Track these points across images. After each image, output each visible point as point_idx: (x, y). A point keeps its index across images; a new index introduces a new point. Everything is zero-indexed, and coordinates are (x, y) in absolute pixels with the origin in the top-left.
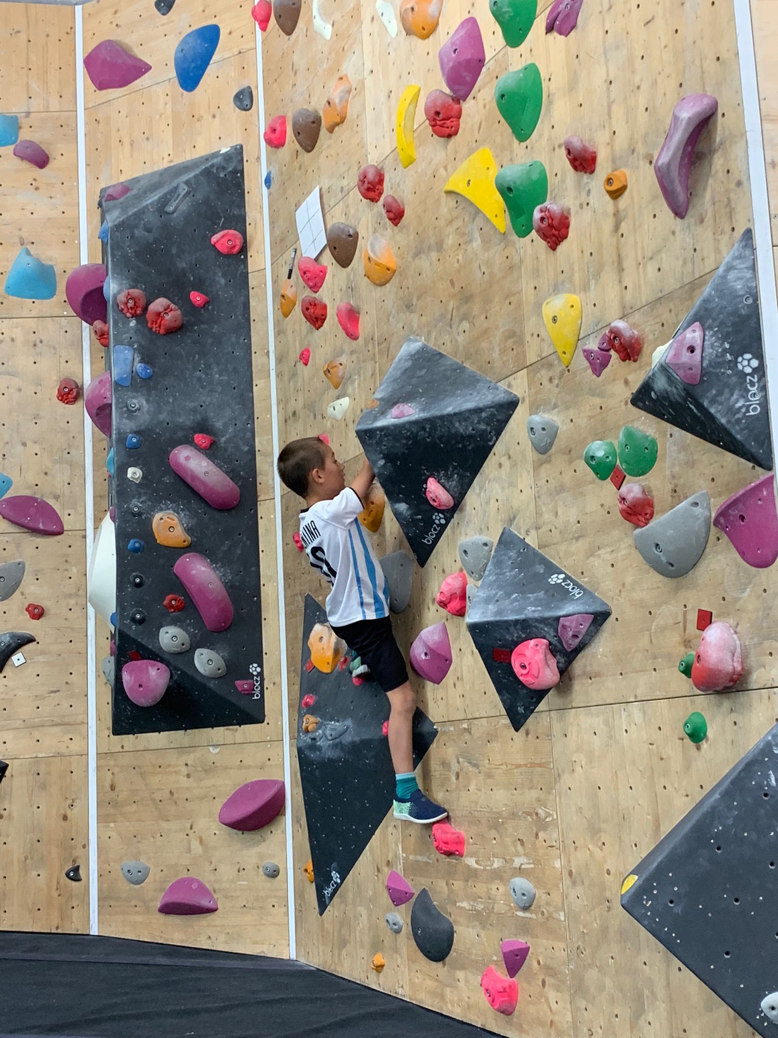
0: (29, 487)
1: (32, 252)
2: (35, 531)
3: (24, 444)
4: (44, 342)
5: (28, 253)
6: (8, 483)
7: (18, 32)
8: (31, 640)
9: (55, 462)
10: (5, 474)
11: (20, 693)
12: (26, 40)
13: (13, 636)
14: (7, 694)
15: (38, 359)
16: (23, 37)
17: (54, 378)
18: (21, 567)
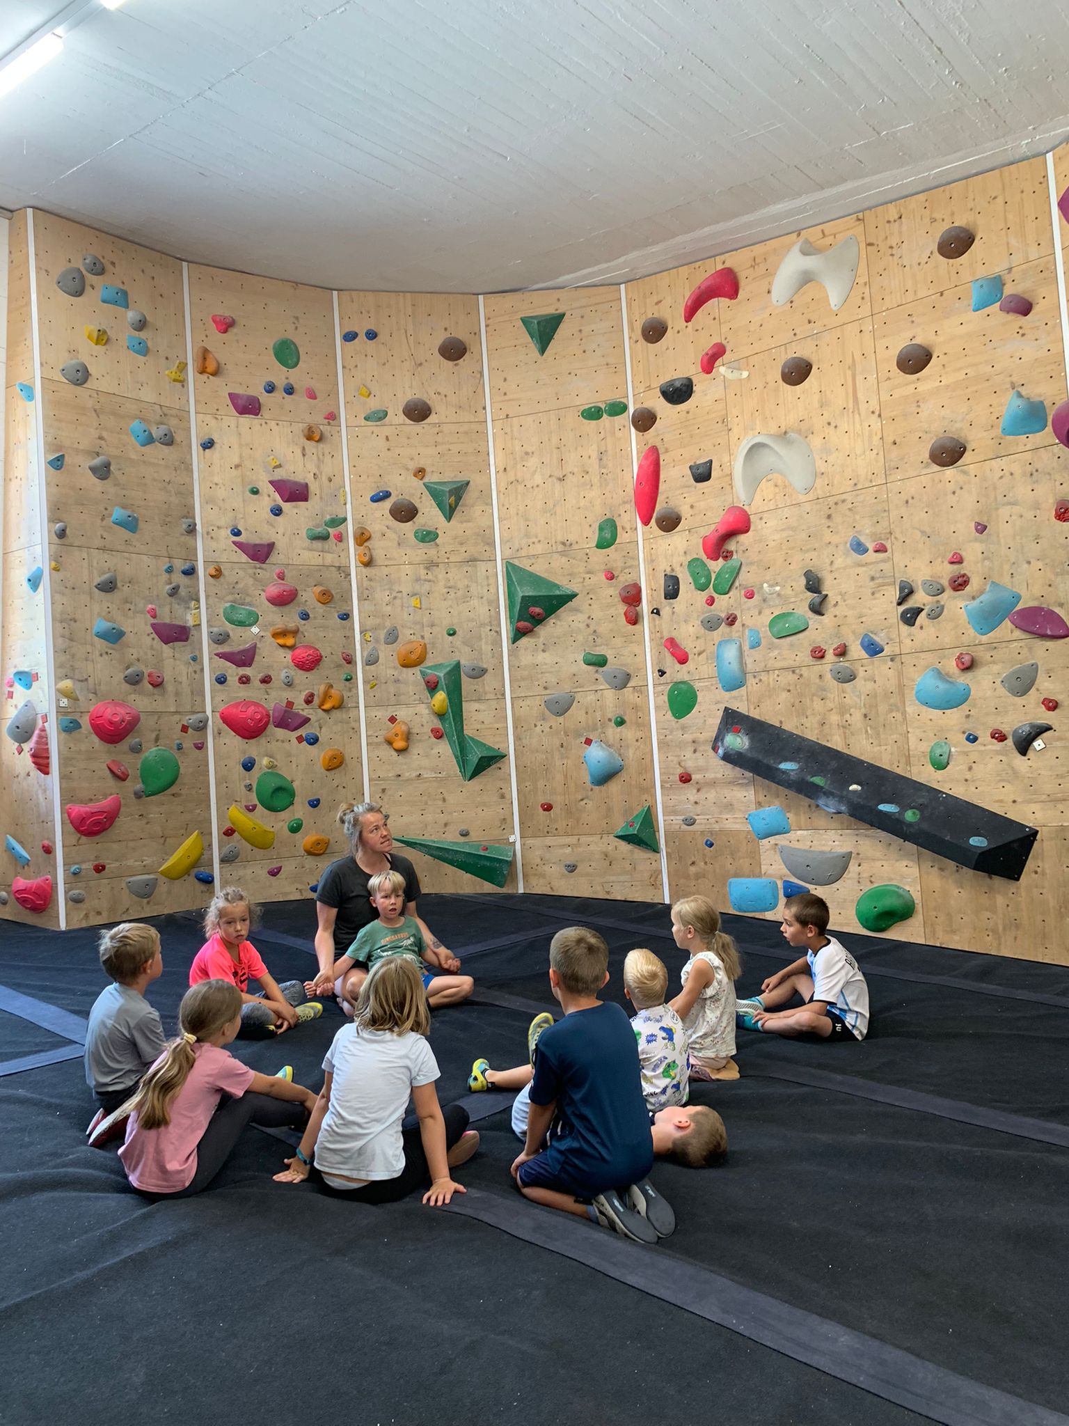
0: (1037, 599)
1: (1024, 393)
2: (1044, 636)
3: (1029, 563)
4: (1039, 470)
5: (1020, 395)
6: (1017, 598)
7: (995, 198)
8: (1049, 728)
9: (1057, 574)
10: (1014, 590)
11: (1043, 772)
12: (1003, 203)
13: (1032, 726)
14: (1032, 773)
15: (1035, 486)
16: (1000, 200)
17: (1051, 501)
18: (1034, 668)
